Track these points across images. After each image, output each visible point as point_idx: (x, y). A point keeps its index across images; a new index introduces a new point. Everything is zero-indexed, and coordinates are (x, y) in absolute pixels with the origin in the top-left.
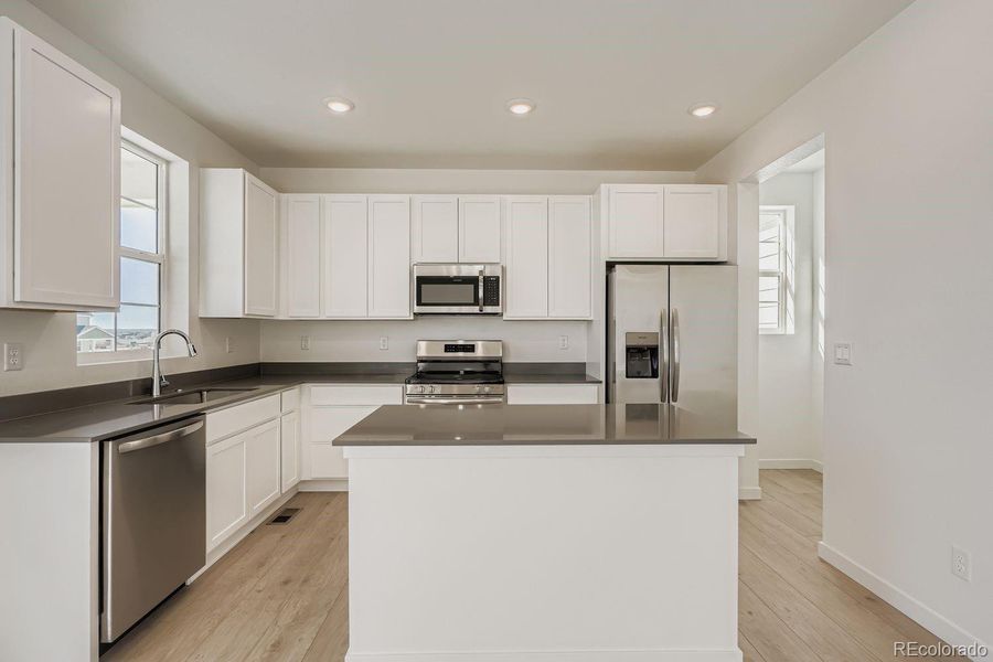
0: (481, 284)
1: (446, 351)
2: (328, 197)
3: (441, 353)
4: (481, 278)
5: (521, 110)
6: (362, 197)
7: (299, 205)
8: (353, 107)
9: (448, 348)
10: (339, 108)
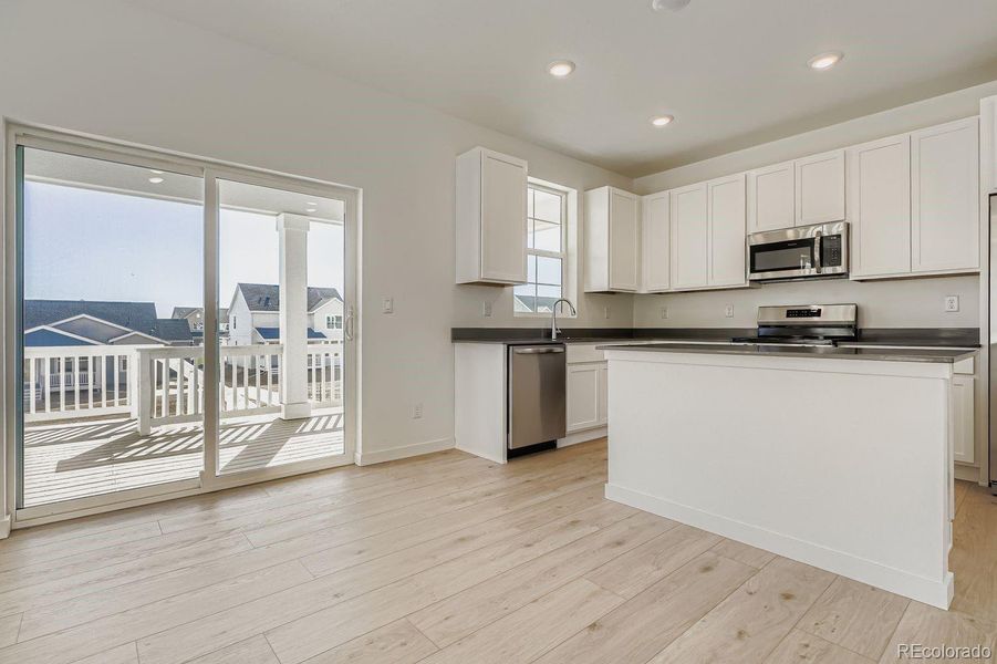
0: (817, 246)
1: (788, 316)
2: (675, 191)
3: (784, 319)
4: (818, 240)
5: (824, 63)
6: (702, 185)
7: (655, 203)
8: (672, 118)
9: (790, 313)
10: (661, 122)
